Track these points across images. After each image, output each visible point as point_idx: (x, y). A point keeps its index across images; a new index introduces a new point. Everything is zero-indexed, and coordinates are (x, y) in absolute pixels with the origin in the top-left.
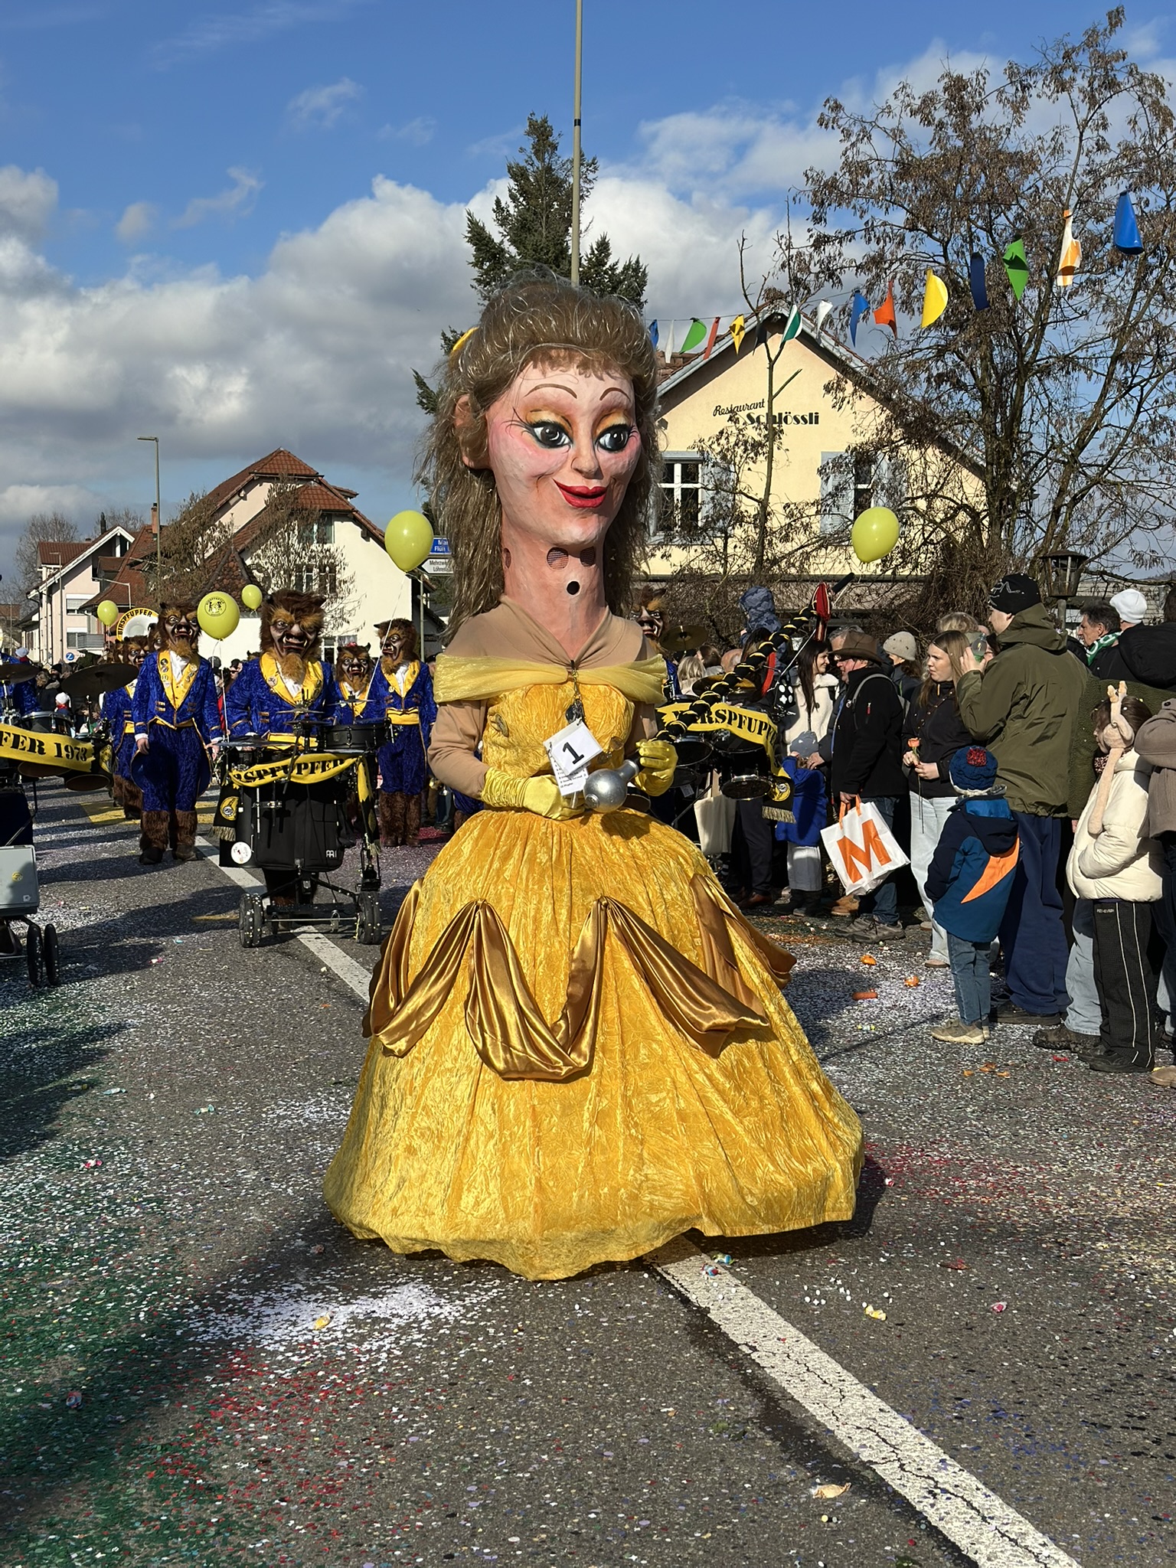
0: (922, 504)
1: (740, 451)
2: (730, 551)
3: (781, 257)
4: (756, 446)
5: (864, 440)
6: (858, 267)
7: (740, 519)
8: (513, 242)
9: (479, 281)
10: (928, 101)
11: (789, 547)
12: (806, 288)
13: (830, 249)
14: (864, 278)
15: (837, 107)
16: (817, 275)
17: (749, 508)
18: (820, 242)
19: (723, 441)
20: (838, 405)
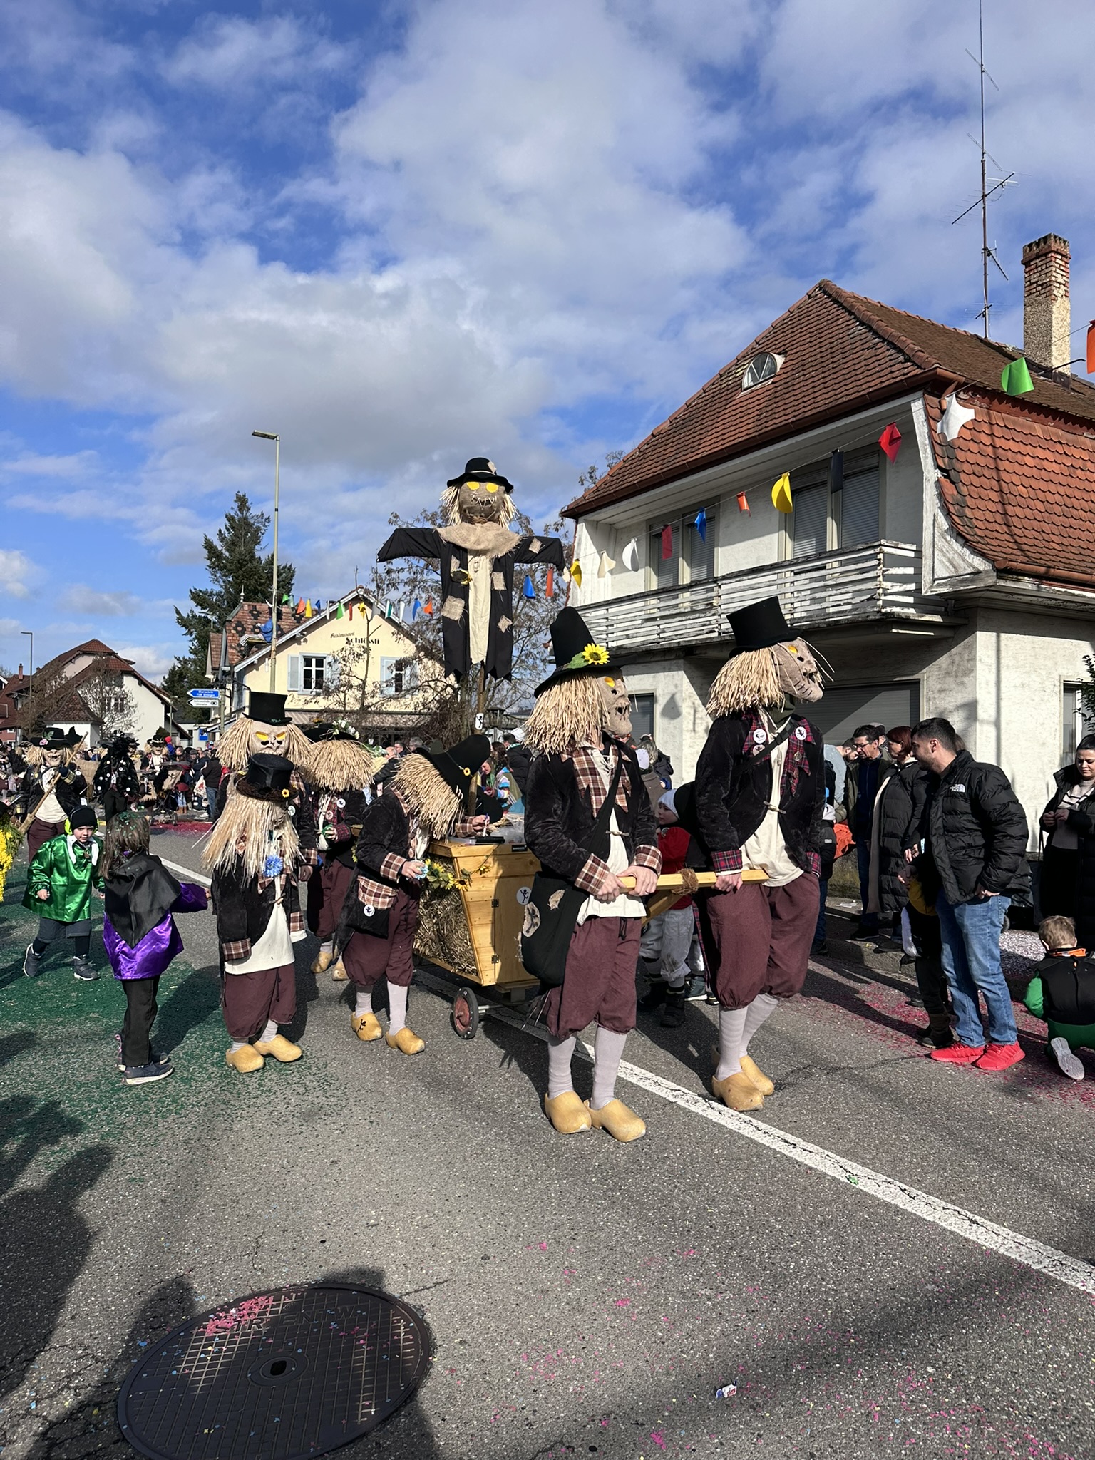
0: (432, 684)
1: (351, 657)
2: (347, 701)
3: (373, 576)
4: (359, 655)
5: (408, 656)
6: (406, 583)
7: (350, 687)
8: (227, 550)
9: (210, 567)
10: (434, 515)
11: (375, 700)
12: (383, 590)
13: (393, 575)
14: (408, 588)
15: (396, 516)
16: (387, 585)
17: (355, 682)
18: (389, 572)
19: (343, 652)
20: (398, 640)
